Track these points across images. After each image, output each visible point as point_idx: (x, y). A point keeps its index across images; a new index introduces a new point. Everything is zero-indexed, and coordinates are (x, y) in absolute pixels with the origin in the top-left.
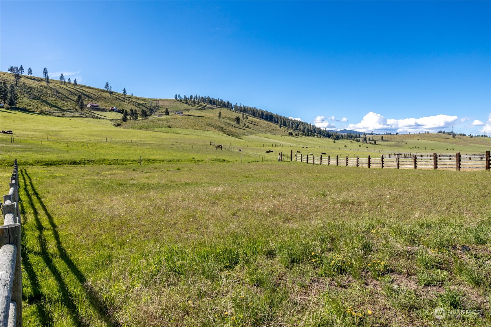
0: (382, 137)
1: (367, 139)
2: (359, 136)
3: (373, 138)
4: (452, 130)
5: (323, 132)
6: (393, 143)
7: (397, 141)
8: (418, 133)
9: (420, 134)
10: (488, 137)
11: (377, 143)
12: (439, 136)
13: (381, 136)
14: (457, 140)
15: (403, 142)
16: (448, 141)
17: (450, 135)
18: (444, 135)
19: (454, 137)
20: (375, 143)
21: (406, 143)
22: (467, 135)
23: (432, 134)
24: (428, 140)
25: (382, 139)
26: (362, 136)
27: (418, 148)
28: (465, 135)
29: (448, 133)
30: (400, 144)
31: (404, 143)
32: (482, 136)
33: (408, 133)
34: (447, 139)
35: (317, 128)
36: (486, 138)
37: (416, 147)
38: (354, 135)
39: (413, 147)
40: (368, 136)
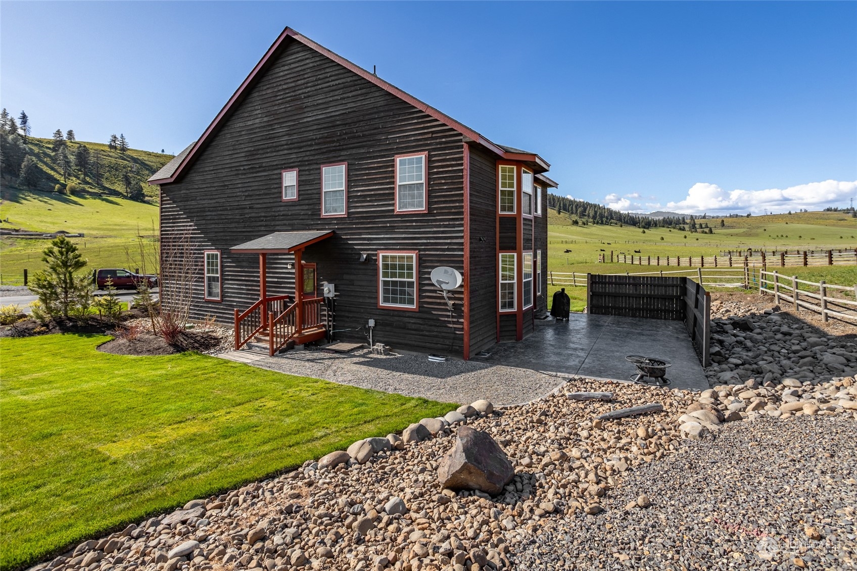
0: (723, 221)
1: (697, 226)
2: (684, 220)
3: (707, 223)
4: (851, 205)
5: (624, 217)
6: (742, 230)
7: (749, 227)
8: (787, 212)
9: (790, 213)
11: (714, 231)
12: (825, 216)
13: (720, 221)
15: (758, 228)
16: (844, 224)
17: (848, 213)
18: (836, 215)
19: (855, 216)
20: (711, 232)
21: (765, 230)
23: (813, 213)
24: (805, 223)
25: (723, 225)
26: (688, 221)
27: (787, 236)
29: (844, 210)
30: (754, 231)
31: (761, 230)
33: (769, 214)
34: (843, 220)
35: (615, 212)
37: (782, 236)
38: (675, 220)
39: (778, 236)
40: (697, 221)
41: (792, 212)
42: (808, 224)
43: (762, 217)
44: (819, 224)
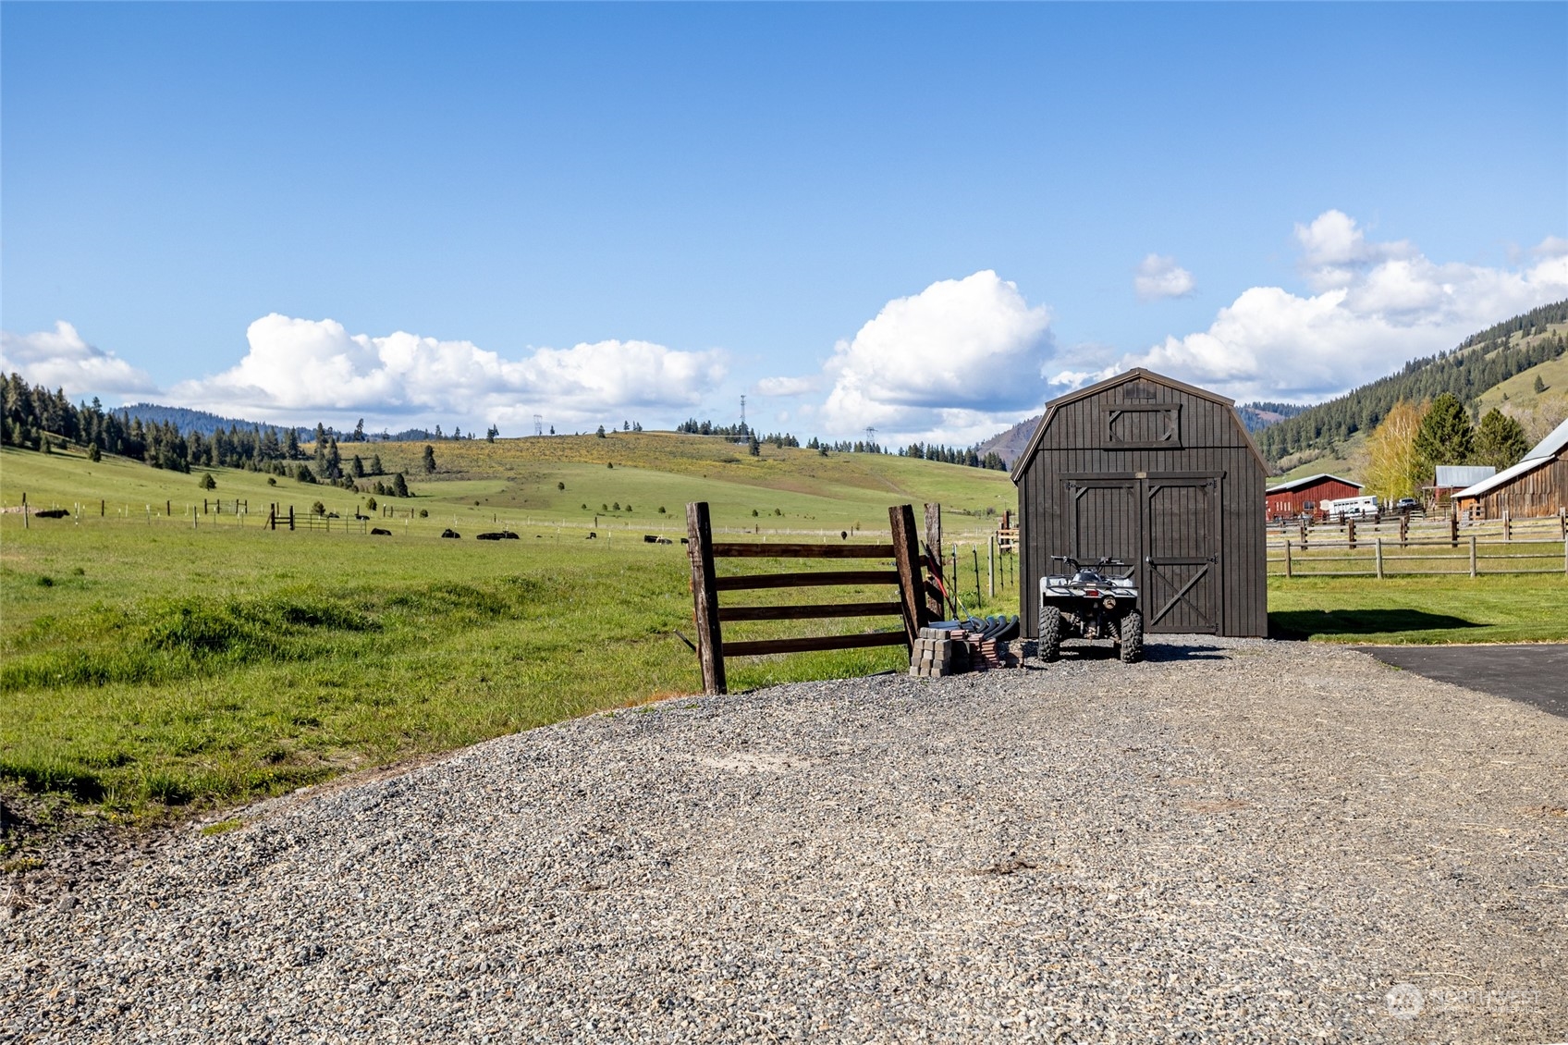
0: (430, 451)
1: (347, 468)
2: (294, 445)
3: (378, 459)
4: (743, 417)
5: (89, 422)
6: (495, 486)
7: (511, 474)
8: (594, 431)
9: (601, 434)
10: (883, 451)
11: (411, 487)
12: (688, 448)
13: (419, 448)
14: (770, 468)
15: (540, 478)
16: (740, 473)
17: (736, 440)
18: (709, 444)
19: (755, 449)
20: (403, 491)
21: (562, 487)
22: (803, 445)
23: (655, 436)
24: (652, 468)
25: (431, 466)
26: (309, 447)
27: (629, 509)
28: (792, 443)
29: (726, 432)
30: (531, 489)
31: (548, 488)
32: (860, 448)
33: (546, 432)
34: (730, 461)
35: (43, 397)
36: (874, 457)
37: (617, 507)
38: (260, 440)
39: (605, 507)
40: (347, 450)
41: (608, 431)
42: (658, 468)
43: (533, 440)
44: (686, 472)
